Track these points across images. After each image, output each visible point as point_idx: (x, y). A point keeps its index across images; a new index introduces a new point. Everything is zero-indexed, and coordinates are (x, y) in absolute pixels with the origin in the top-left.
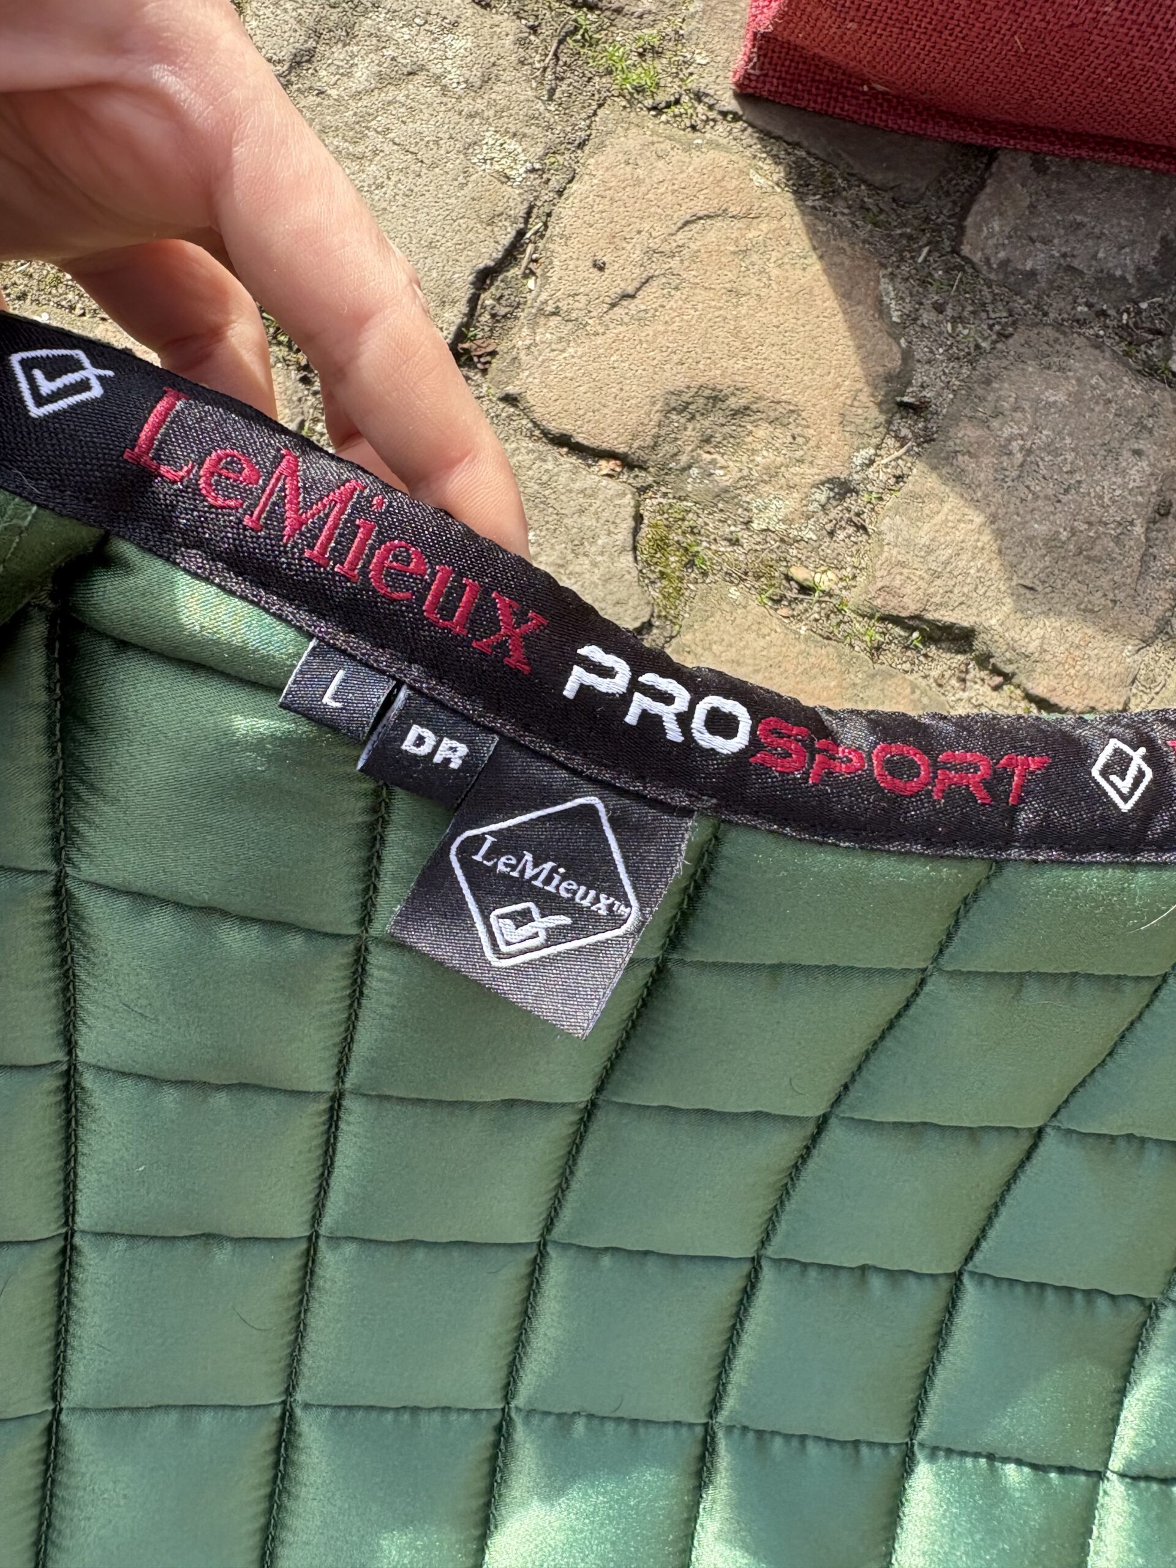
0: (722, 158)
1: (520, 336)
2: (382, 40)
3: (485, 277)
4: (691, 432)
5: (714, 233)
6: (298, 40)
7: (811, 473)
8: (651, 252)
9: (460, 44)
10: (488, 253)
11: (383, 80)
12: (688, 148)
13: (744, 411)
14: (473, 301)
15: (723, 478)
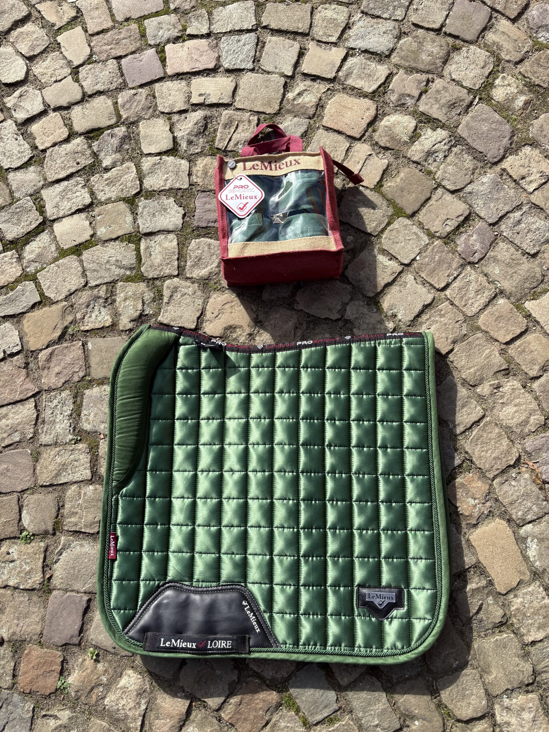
0: (227, 295)
1: (204, 324)
2: (181, 291)
3: (198, 318)
4: (229, 332)
5: (227, 306)
6: (171, 294)
7: (245, 334)
8: (219, 310)
9: (190, 289)
10: (198, 315)
11: (182, 296)
12: (223, 295)
13: (235, 328)
14: (197, 322)
15: (234, 337)
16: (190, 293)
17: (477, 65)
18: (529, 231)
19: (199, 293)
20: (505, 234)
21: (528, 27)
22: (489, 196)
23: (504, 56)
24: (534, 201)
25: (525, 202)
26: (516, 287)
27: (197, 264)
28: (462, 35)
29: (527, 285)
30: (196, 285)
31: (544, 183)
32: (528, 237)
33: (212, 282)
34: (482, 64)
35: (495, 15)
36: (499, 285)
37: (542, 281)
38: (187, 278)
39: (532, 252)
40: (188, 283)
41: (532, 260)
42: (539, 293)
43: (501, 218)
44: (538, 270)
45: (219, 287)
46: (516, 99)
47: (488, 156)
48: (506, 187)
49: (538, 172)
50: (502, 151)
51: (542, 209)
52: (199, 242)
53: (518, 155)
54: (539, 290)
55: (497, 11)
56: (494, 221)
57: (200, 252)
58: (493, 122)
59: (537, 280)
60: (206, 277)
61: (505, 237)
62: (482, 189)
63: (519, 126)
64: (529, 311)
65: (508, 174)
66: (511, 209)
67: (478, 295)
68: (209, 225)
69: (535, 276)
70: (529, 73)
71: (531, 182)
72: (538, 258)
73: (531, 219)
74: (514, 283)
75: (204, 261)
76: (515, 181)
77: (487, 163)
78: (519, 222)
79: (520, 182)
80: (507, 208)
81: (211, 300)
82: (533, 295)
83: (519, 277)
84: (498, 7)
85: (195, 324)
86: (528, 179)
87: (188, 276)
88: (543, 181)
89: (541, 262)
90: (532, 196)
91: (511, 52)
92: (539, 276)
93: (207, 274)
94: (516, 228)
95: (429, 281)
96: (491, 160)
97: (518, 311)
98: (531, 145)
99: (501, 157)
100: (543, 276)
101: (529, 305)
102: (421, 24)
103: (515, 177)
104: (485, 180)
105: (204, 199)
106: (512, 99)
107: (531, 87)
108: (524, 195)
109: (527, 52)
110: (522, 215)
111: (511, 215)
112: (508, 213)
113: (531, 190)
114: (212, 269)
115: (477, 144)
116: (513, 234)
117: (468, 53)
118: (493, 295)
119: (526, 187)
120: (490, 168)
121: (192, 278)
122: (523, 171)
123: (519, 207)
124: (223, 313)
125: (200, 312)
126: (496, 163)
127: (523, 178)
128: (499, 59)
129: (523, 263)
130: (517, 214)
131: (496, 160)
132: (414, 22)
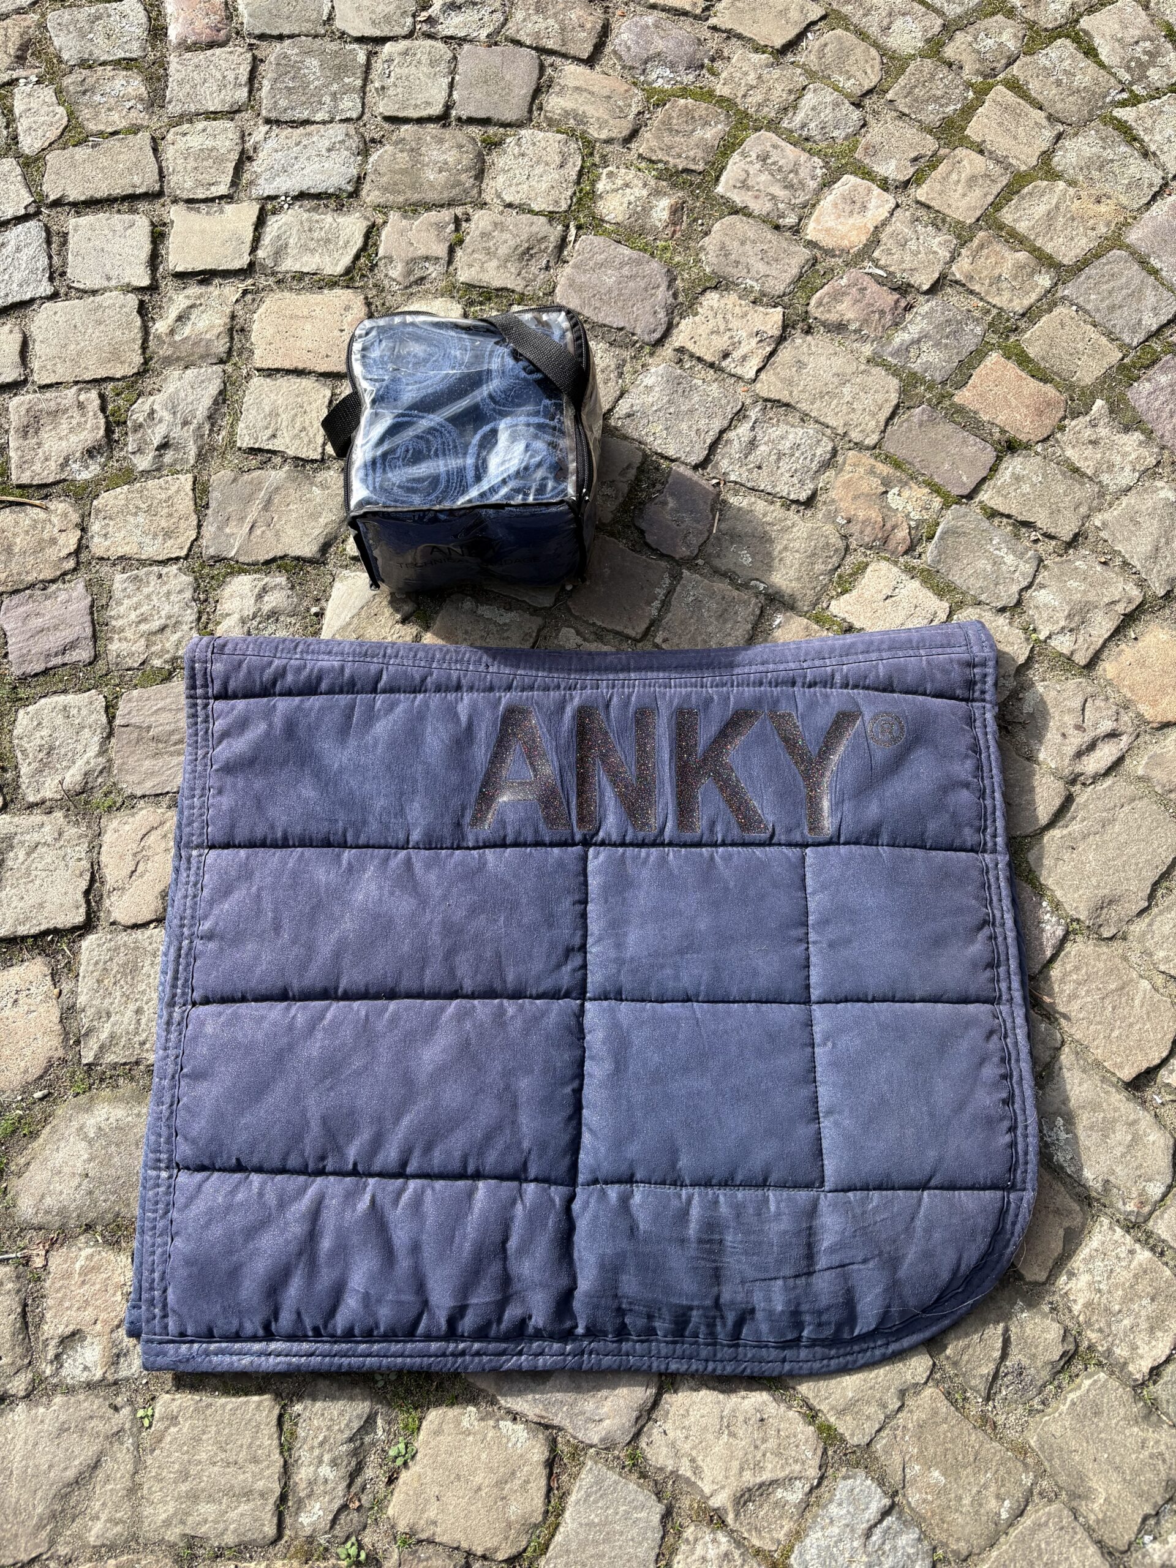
16: (50, 840)
17: (547, 164)
18: (780, 456)
19: (72, 831)
20: (733, 478)
21: (624, 67)
22: (672, 410)
23: (594, 133)
24: (765, 395)
25: (748, 401)
26: (798, 579)
27: (45, 765)
28: (495, 115)
29: (819, 567)
30: (59, 814)
31: (772, 354)
32: (782, 470)
33: (98, 795)
34: (558, 160)
35: (549, 60)
36: (762, 586)
37: (847, 548)
38: (31, 806)
39: (803, 497)
40: (37, 818)
41: (809, 513)
42: (851, 575)
43: (713, 447)
44: (829, 529)
45: (120, 800)
46: (652, 208)
47: (638, 331)
48: (700, 382)
49: (750, 336)
50: (662, 315)
51: (787, 405)
52: (37, 712)
53: (696, 314)
54: (847, 569)
55: (551, 52)
56: (701, 458)
57: (45, 732)
58: (622, 265)
59: (836, 550)
60: (78, 788)
61: (736, 483)
62: (651, 400)
63: (677, 259)
64: (844, 620)
65: (692, 356)
66: (726, 423)
67: (725, 621)
68: (51, 664)
69: (828, 544)
70: (659, 152)
71: (744, 358)
72: (819, 505)
73: (775, 432)
74: (792, 573)
75: (63, 751)
76: (712, 365)
77: (642, 347)
78: (753, 444)
79: (723, 364)
80: (717, 425)
81: (108, 838)
82: (839, 585)
83: (797, 555)
84: (550, 44)
85: (82, 910)
86: (736, 355)
87: (31, 799)
88: (769, 349)
89: (830, 511)
90: (758, 385)
91: (607, 122)
92: (835, 540)
93: (79, 778)
94: (751, 458)
95: (610, 627)
96: (646, 338)
97: (822, 626)
98: (716, 288)
99: (664, 327)
100: (845, 537)
101: (840, 607)
102: (401, 114)
103: (709, 358)
104: (649, 380)
105: (21, 609)
106: (644, 209)
107: (673, 177)
108: (741, 388)
109: (639, 113)
110: (753, 428)
111: (731, 435)
112: (722, 432)
113: (752, 374)
114: (88, 763)
115: (606, 315)
116: (750, 471)
117: (520, 146)
118: (758, 612)
119: (739, 371)
120: (652, 354)
121: (43, 802)
122: (722, 342)
123: (740, 414)
124: (147, 859)
125: (87, 876)
126: (660, 342)
127: (726, 355)
128: (589, 142)
129: (793, 525)
130: (743, 431)
131: (657, 335)
132: (387, 114)
